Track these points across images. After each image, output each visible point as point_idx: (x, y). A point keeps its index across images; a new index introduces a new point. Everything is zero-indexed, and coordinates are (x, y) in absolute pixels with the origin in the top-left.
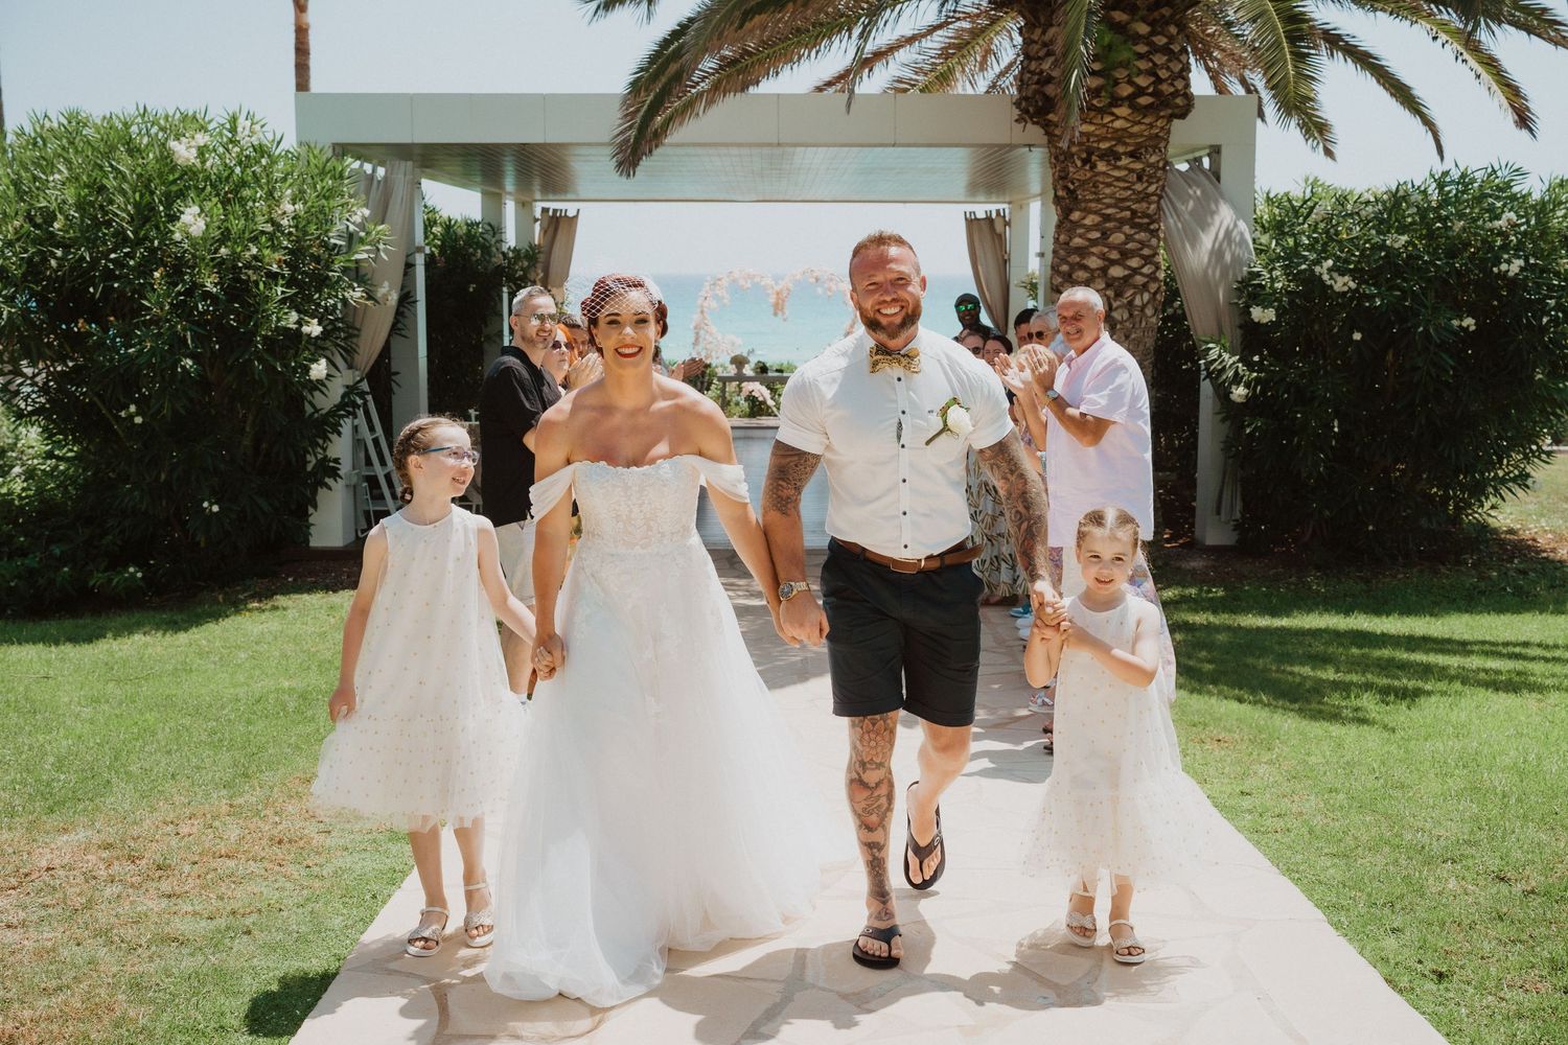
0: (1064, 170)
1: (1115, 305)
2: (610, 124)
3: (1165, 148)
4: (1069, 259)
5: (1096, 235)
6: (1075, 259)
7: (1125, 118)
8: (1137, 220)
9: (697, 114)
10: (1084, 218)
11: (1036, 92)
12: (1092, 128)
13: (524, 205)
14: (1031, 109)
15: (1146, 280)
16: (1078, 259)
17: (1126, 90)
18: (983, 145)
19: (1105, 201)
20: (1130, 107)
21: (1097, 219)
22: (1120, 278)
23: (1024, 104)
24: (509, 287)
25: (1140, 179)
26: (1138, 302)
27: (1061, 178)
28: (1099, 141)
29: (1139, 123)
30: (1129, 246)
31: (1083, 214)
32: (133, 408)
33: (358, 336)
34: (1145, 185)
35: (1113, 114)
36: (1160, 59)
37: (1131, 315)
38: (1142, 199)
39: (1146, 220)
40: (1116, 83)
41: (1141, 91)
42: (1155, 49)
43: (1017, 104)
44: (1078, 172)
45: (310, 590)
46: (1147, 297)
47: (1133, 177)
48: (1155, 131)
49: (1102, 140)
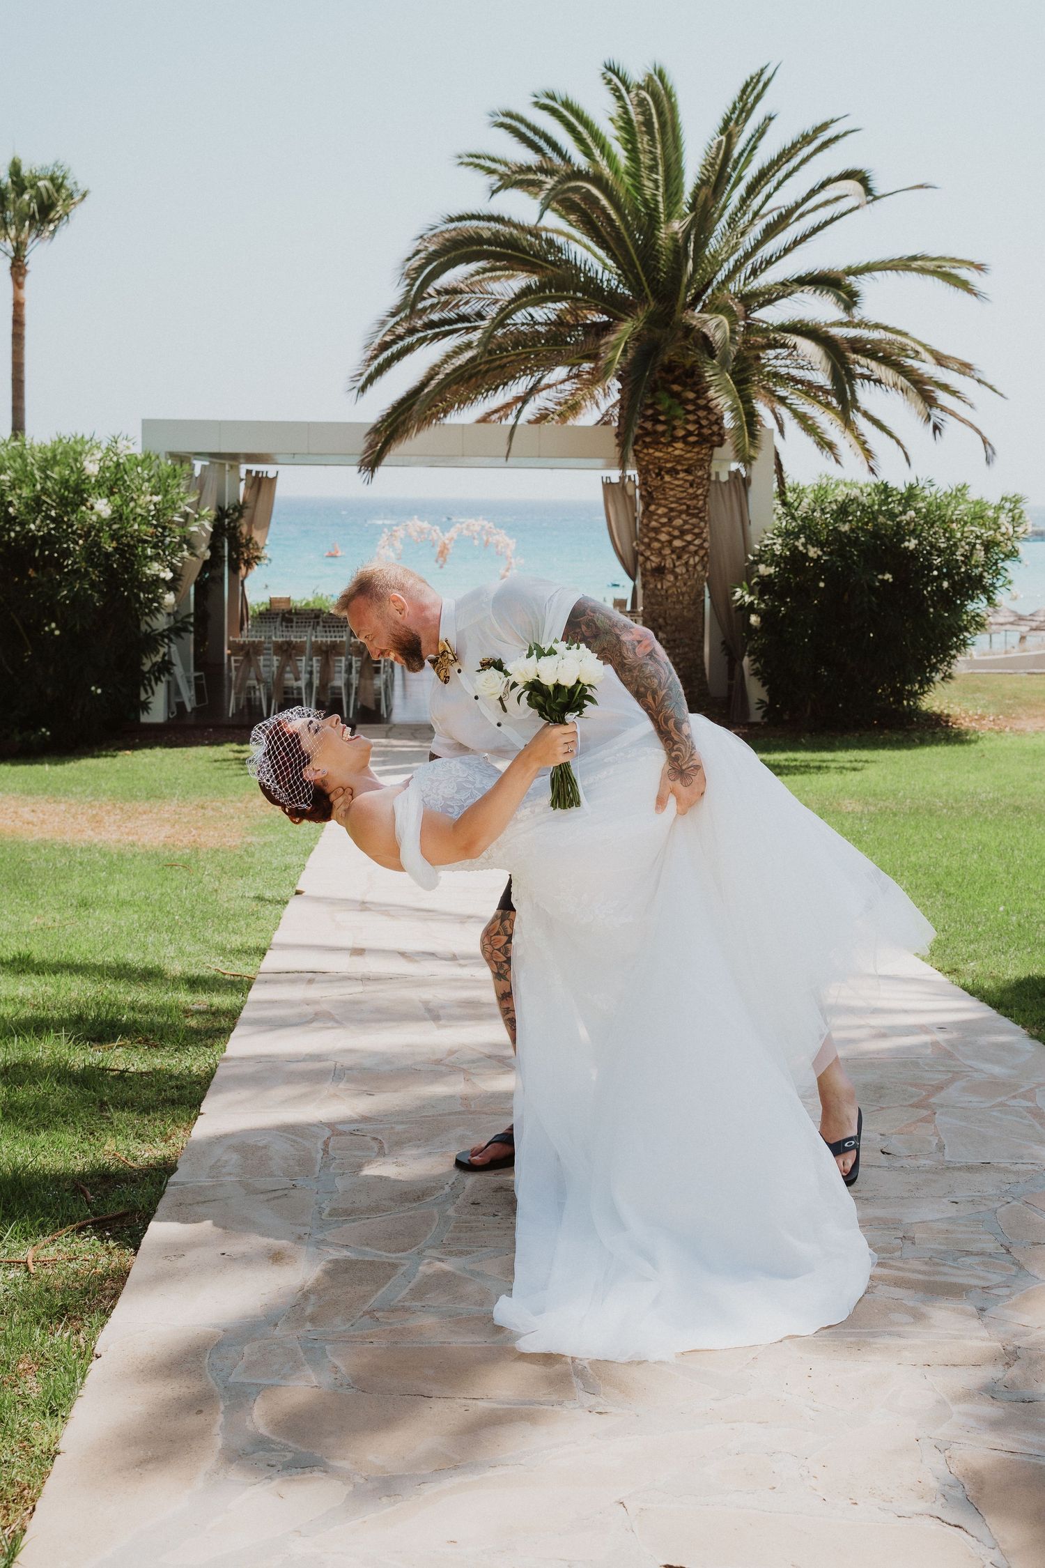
0: (646, 479)
1: (677, 563)
3: (710, 466)
5: (664, 520)
7: (682, 449)
8: (691, 511)
9: (411, 436)
10: (658, 509)
12: (661, 454)
15: (696, 548)
17: (681, 433)
19: (671, 499)
20: (684, 442)
21: (666, 510)
22: (679, 548)
23: (622, 435)
25: (691, 485)
26: (691, 562)
27: (644, 484)
28: (666, 463)
29: (690, 452)
30: (686, 527)
31: (658, 507)
32: (53, 625)
33: (179, 579)
34: (696, 489)
35: (674, 446)
36: (702, 413)
37: (687, 571)
38: (694, 498)
39: (696, 511)
40: (674, 428)
41: (690, 433)
42: (699, 407)
44: (654, 481)
46: (697, 559)
47: (687, 485)
48: (701, 456)
49: (667, 461)
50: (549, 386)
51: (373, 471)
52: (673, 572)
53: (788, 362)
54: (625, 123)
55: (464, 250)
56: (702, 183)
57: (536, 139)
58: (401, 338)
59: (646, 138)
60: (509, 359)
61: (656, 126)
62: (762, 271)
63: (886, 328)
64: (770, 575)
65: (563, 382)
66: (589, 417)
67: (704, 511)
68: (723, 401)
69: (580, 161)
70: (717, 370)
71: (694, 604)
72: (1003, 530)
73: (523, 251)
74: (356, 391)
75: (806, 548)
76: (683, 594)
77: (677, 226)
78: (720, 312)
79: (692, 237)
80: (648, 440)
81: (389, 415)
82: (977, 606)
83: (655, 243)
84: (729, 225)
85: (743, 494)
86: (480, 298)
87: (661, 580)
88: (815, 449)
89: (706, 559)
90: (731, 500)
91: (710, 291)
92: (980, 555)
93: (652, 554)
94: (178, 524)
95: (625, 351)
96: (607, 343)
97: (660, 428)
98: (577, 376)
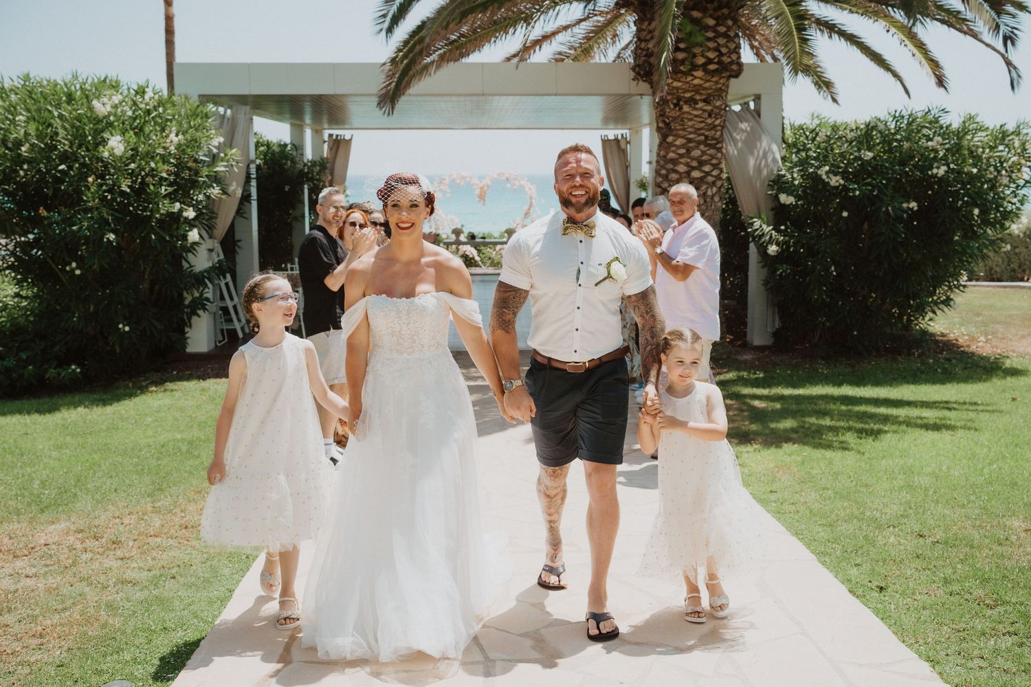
0: (663, 110)
2: (377, 83)
3: (726, 96)
4: (667, 167)
5: (682, 151)
6: (670, 166)
7: (700, 78)
8: (709, 142)
9: (430, 74)
10: (675, 141)
11: (645, 62)
12: (679, 84)
13: (317, 132)
14: (642, 73)
15: (714, 179)
16: (672, 166)
17: (701, 61)
18: (613, 95)
19: (689, 130)
20: (703, 71)
21: (684, 141)
23: (637, 69)
24: (309, 185)
25: (710, 116)
26: (709, 193)
27: (661, 115)
28: (684, 93)
29: (709, 81)
30: (704, 158)
31: (675, 138)
32: (74, 265)
33: (216, 218)
34: (713, 120)
35: (693, 75)
36: (722, 41)
37: (705, 201)
38: (712, 129)
39: (714, 142)
40: (694, 56)
41: (710, 61)
42: (719, 35)
43: (633, 69)
44: (671, 112)
45: (188, 379)
46: (715, 190)
47: (706, 115)
48: (719, 86)
49: (686, 91)
50: (566, 28)
51: (393, 105)
64: (790, 205)
65: (577, 22)
67: (721, 142)
75: (828, 176)
97: (680, 56)
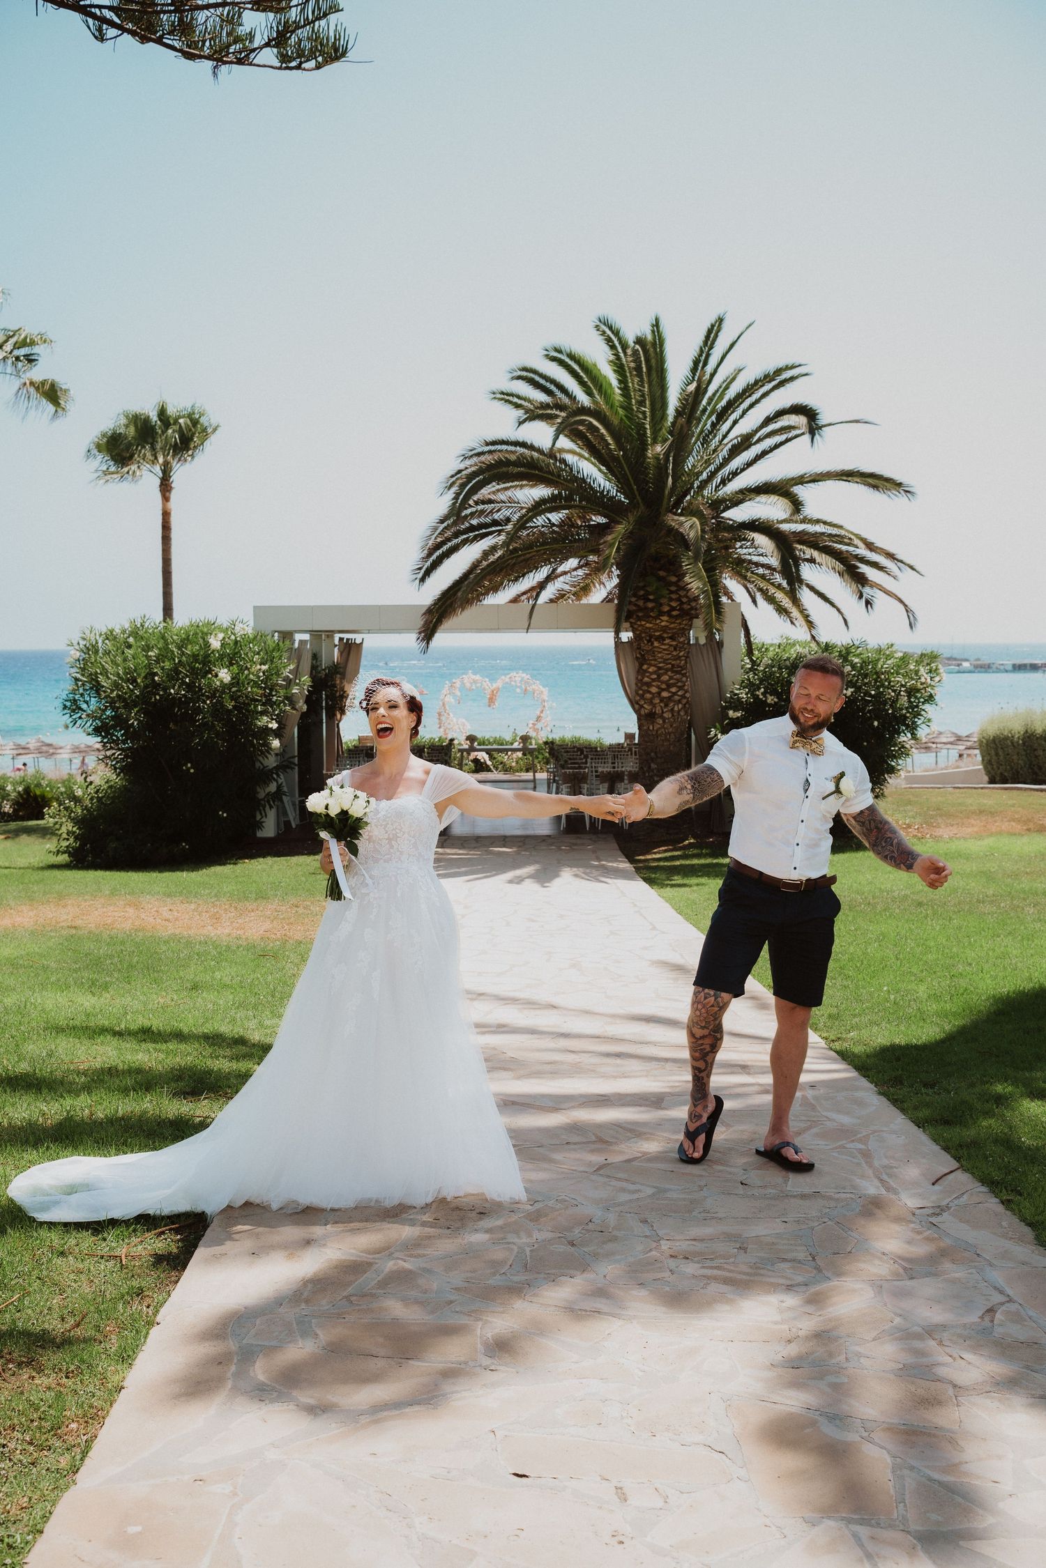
1: (665, 710)
3: (688, 634)
5: (654, 676)
7: (667, 621)
8: (675, 669)
9: (458, 614)
10: (648, 668)
11: (625, 605)
12: (651, 625)
13: (330, 637)
15: (680, 698)
17: (666, 609)
19: (659, 660)
20: (668, 616)
21: (655, 669)
22: (666, 697)
25: (675, 649)
26: (676, 709)
27: (637, 649)
28: (655, 632)
29: (674, 623)
30: (671, 682)
31: (648, 666)
32: (189, 765)
33: (284, 728)
34: (678, 652)
35: (660, 619)
36: (682, 593)
37: (673, 715)
38: (677, 659)
39: (679, 669)
40: (661, 605)
41: (673, 609)
42: (680, 589)
44: (645, 646)
46: (680, 706)
47: (672, 649)
48: (682, 626)
49: (658, 631)
50: (565, 573)
51: (428, 643)
52: (661, 716)
53: (751, 550)
54: (617, 367)
55: (496, 471)
56: (679, 413)
57: (548, 385)
58: (449, 540)
59: (636, 380)
60: (531, 555)
61: (644, 370)
62: (730, 480)
63: (825, 523)
64: (738, 718)
65: (575, 569)
66: (598, 595)
67: (685, 669)
68: (695, 585)
69: (583, 399)
70: (692, 561)
71: (678, 741)
72: (923, 680)
73: (541, 469)
74: (417, 581)
75: (765, 697)
76: (669, 734)
77: (658, 448)
78: (694, 516)
79: (671, 458)
80: (640, 614)
81: (439, 600)
82: (905, 738)
83: (644, 462)
84: (702, 445)
85: (717, 652)
86: (509, 507)
87: (653, 723)
88: (775, 614)
89: (687, 706)
90: (709, 658)
91: (688, 498)
92: (904, 700)
93: (645, 703)
94: (281, 686)
95: (618, 548)
96: (605, 542)
97: (650, 605)
98: (587, 564)
